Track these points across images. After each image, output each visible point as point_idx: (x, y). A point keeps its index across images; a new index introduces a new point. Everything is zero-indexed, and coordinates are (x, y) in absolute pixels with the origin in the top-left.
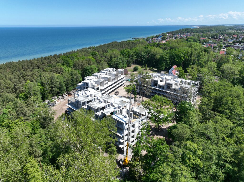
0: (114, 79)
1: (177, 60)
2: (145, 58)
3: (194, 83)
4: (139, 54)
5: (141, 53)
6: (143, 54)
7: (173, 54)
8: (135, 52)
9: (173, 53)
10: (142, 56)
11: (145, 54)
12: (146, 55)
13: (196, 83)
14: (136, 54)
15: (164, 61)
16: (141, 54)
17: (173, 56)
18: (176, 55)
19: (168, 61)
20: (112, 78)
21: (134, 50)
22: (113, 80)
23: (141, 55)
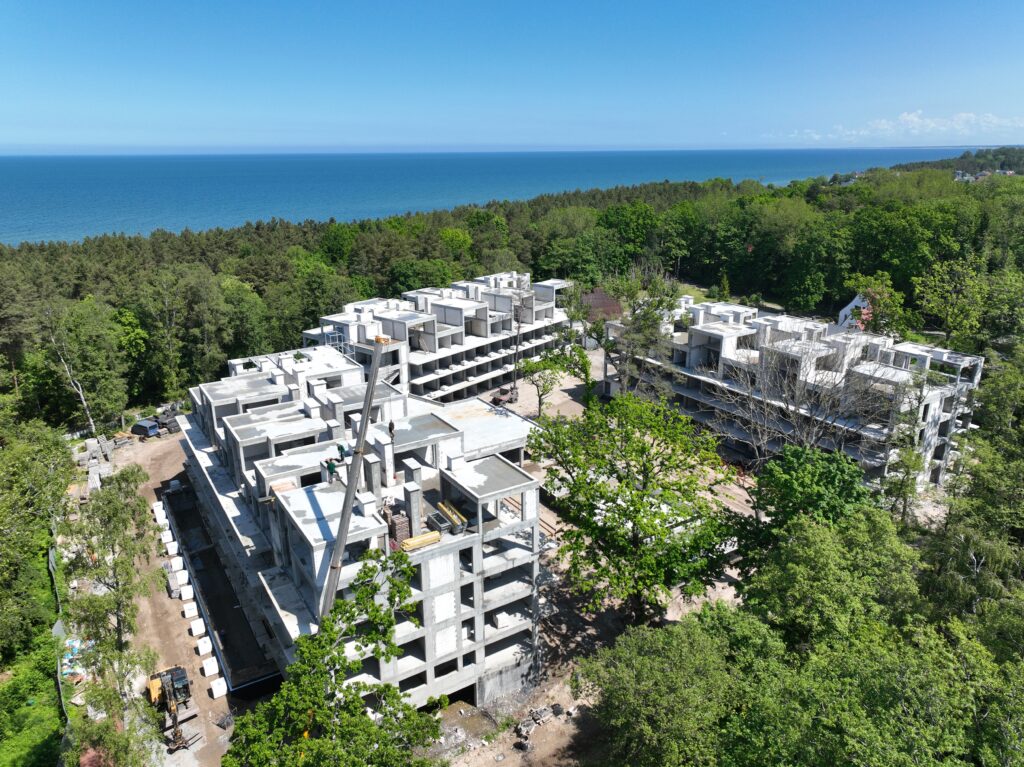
0: (505, 325)
1: (892, 257)
2: (728, 251)
3: (945, 358)
4: (701, 235)
5: (713, 228)
6: (723, 233)
7: (871, 226)
8: (685, 221)
9: (875, 224)
10: (719, 241)
11: (734, 230)
12: (735, 235)
13: (966, 362)
14: (689, 230)
15: (817, 261)
16: (710, 231)
17: (874, 239)
18: (888, 231)
19: (841, 261)
20: (493, 316)
21: (676, 213)
22: (494, 329)
23: (713, 233)
